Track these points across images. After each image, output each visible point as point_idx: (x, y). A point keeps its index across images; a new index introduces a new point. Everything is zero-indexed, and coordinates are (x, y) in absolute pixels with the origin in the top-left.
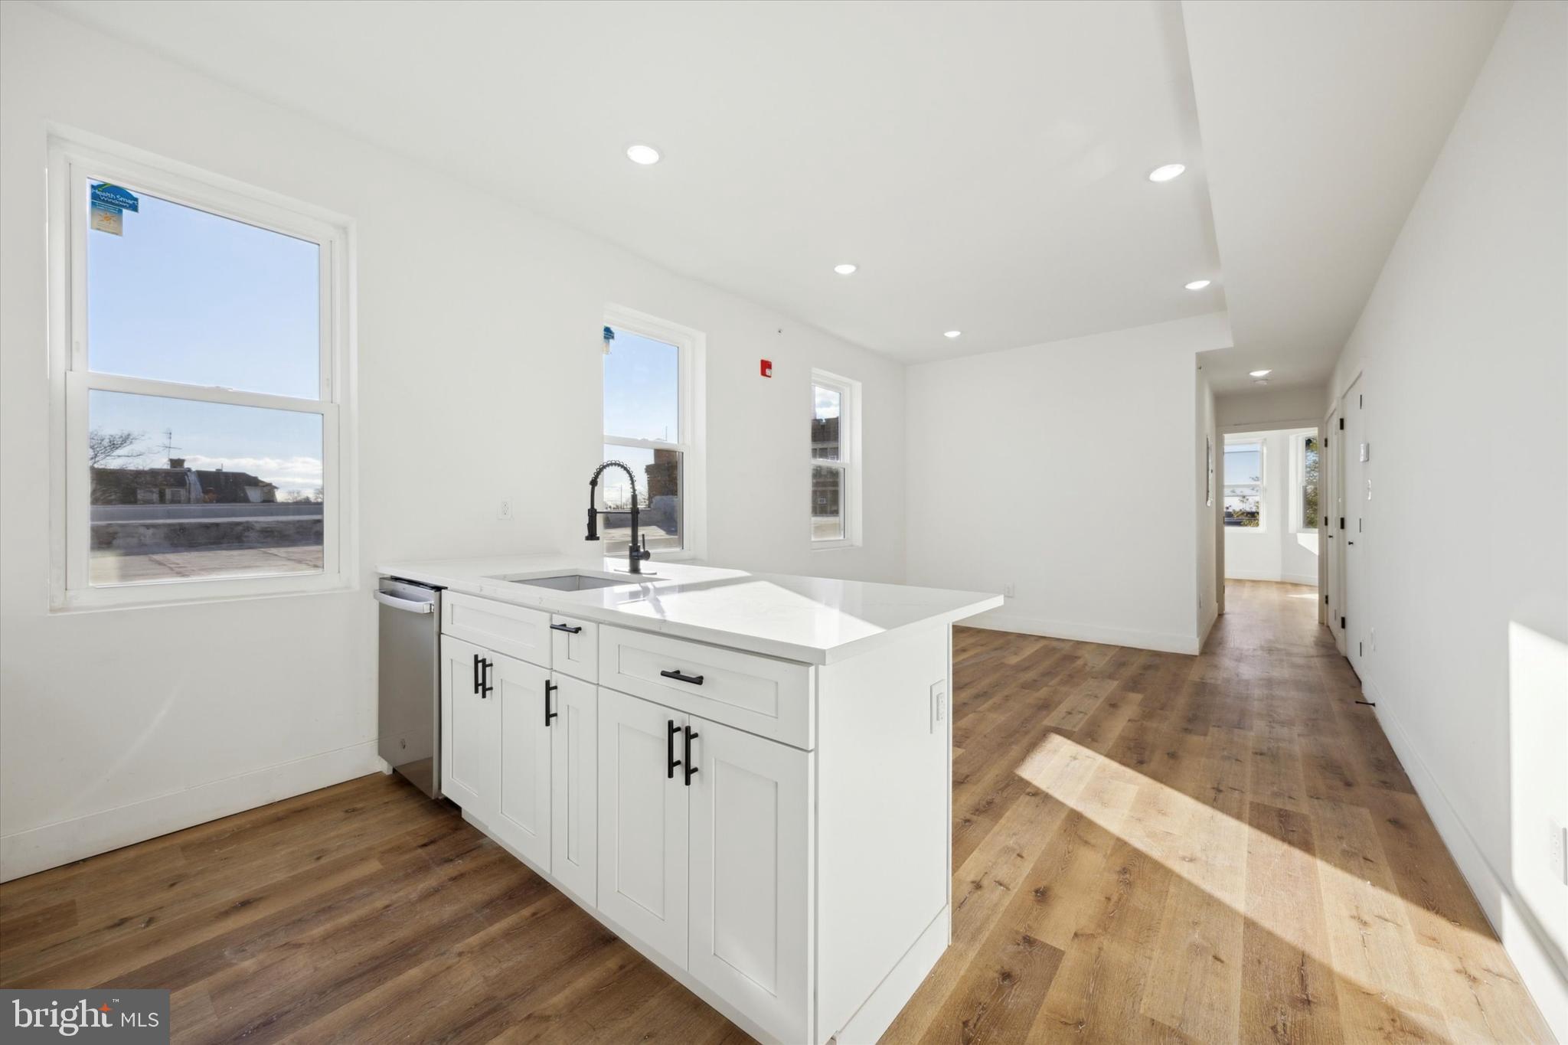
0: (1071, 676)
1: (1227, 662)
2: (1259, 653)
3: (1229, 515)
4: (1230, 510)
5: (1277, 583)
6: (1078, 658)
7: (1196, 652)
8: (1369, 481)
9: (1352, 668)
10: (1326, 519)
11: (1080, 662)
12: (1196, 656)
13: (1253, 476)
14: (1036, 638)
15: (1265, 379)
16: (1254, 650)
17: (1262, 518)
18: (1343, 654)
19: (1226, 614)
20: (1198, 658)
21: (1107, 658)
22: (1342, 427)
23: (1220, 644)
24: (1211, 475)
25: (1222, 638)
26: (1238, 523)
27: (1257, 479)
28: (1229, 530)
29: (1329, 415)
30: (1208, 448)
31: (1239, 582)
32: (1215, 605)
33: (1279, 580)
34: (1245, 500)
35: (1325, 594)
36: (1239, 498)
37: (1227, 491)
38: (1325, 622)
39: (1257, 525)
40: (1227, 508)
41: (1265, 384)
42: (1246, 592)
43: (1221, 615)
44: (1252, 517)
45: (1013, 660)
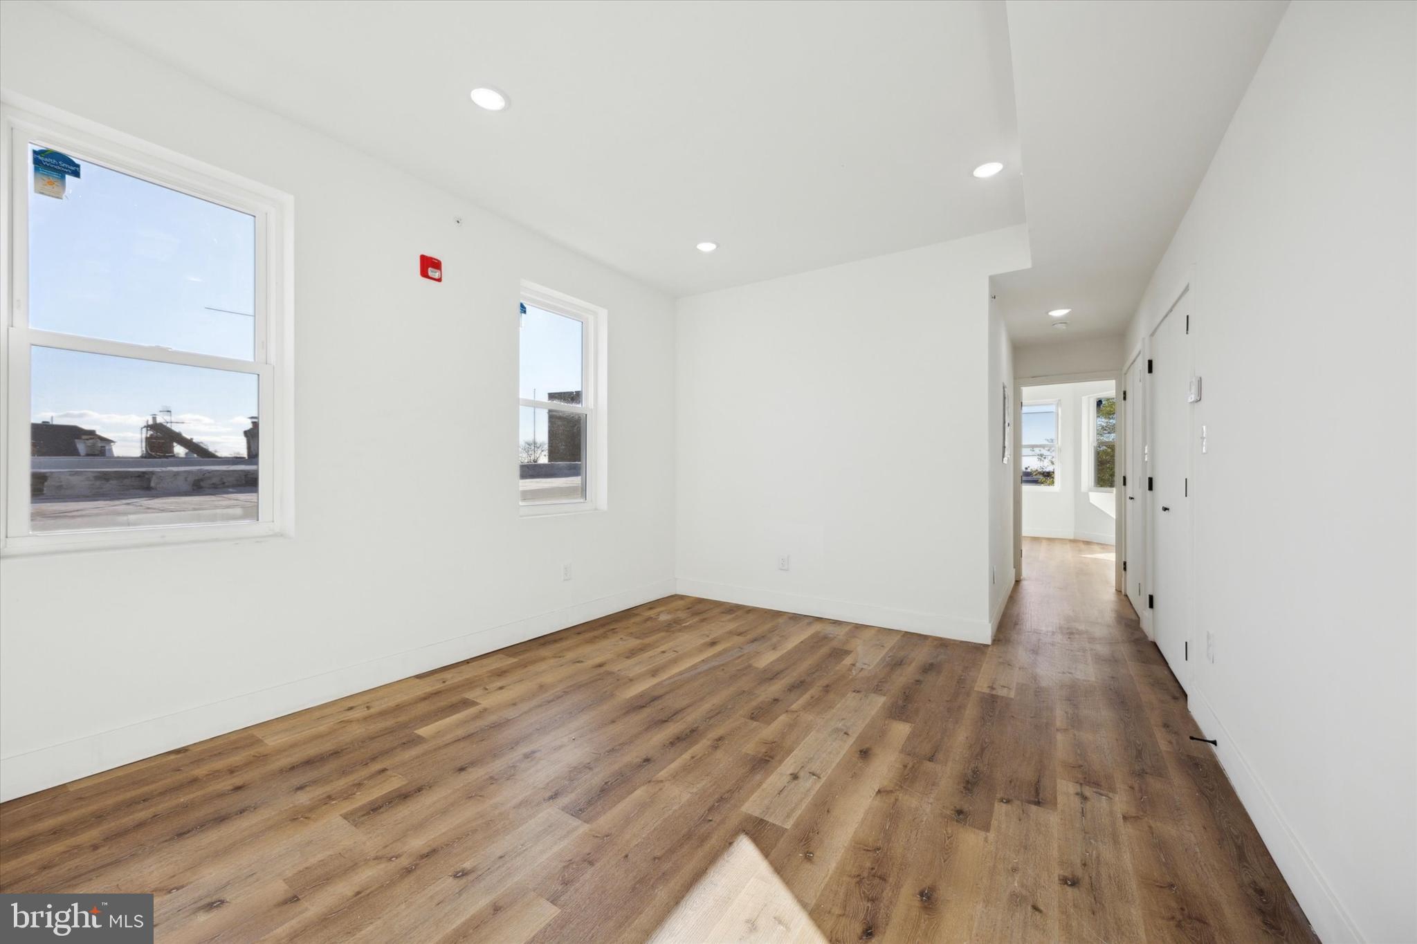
0: (827, 689)
1: (1021, 655)
2: (1059, 638)
3: (1027, 474)
4: (1029, 470)
5: (1071, 541)
6: (847, 653)
7: (989, 642)
8: (1204, 427)
9: (1167, 663)
10: (1125, 478)
11: (848, 661)
12: (988, 646)
13: (1049, 438)
14: (811, 620)
15: (1062, 321)
16: (1053, 633)
17: (1057, 477)
18: (1151, 637)
19: (1024, 579)
20: (990, 649)
21: (884, 652)
22: (1150, 370)
23: (1016, 624)
24: (1007, 429)
25: (1018, 615)
26: (1036, 482)
27: (1052, 440)
28: (1027, 489)
29: (1131, 361)
30: (1005, 398)
31: (1036, 540)
32: (1012, 572)
33: (1072, 538)
34: (1042, 459)
35: (1123, 560)
36: (1036, 457)
37: (1025, 451)
38: (1123, 591)
39: (1053, 483)
40: (1026, 469)
41: (1064, 328)
42: (1042, 551)
43: (1018, 582)
44: (1048, 476)
45: (766, 659)
